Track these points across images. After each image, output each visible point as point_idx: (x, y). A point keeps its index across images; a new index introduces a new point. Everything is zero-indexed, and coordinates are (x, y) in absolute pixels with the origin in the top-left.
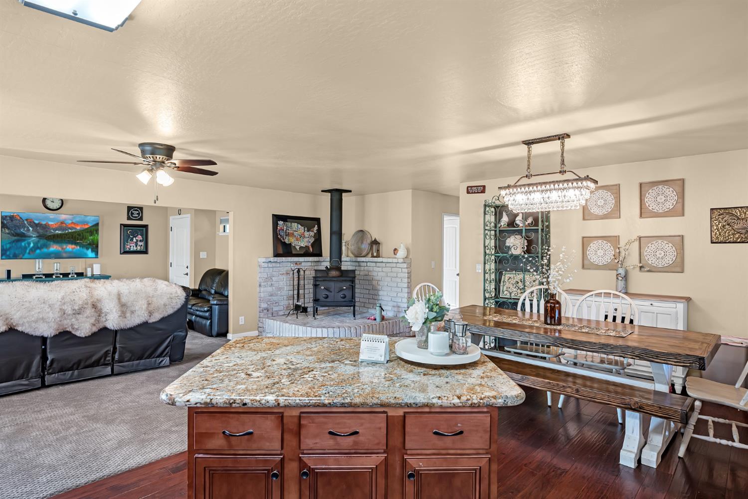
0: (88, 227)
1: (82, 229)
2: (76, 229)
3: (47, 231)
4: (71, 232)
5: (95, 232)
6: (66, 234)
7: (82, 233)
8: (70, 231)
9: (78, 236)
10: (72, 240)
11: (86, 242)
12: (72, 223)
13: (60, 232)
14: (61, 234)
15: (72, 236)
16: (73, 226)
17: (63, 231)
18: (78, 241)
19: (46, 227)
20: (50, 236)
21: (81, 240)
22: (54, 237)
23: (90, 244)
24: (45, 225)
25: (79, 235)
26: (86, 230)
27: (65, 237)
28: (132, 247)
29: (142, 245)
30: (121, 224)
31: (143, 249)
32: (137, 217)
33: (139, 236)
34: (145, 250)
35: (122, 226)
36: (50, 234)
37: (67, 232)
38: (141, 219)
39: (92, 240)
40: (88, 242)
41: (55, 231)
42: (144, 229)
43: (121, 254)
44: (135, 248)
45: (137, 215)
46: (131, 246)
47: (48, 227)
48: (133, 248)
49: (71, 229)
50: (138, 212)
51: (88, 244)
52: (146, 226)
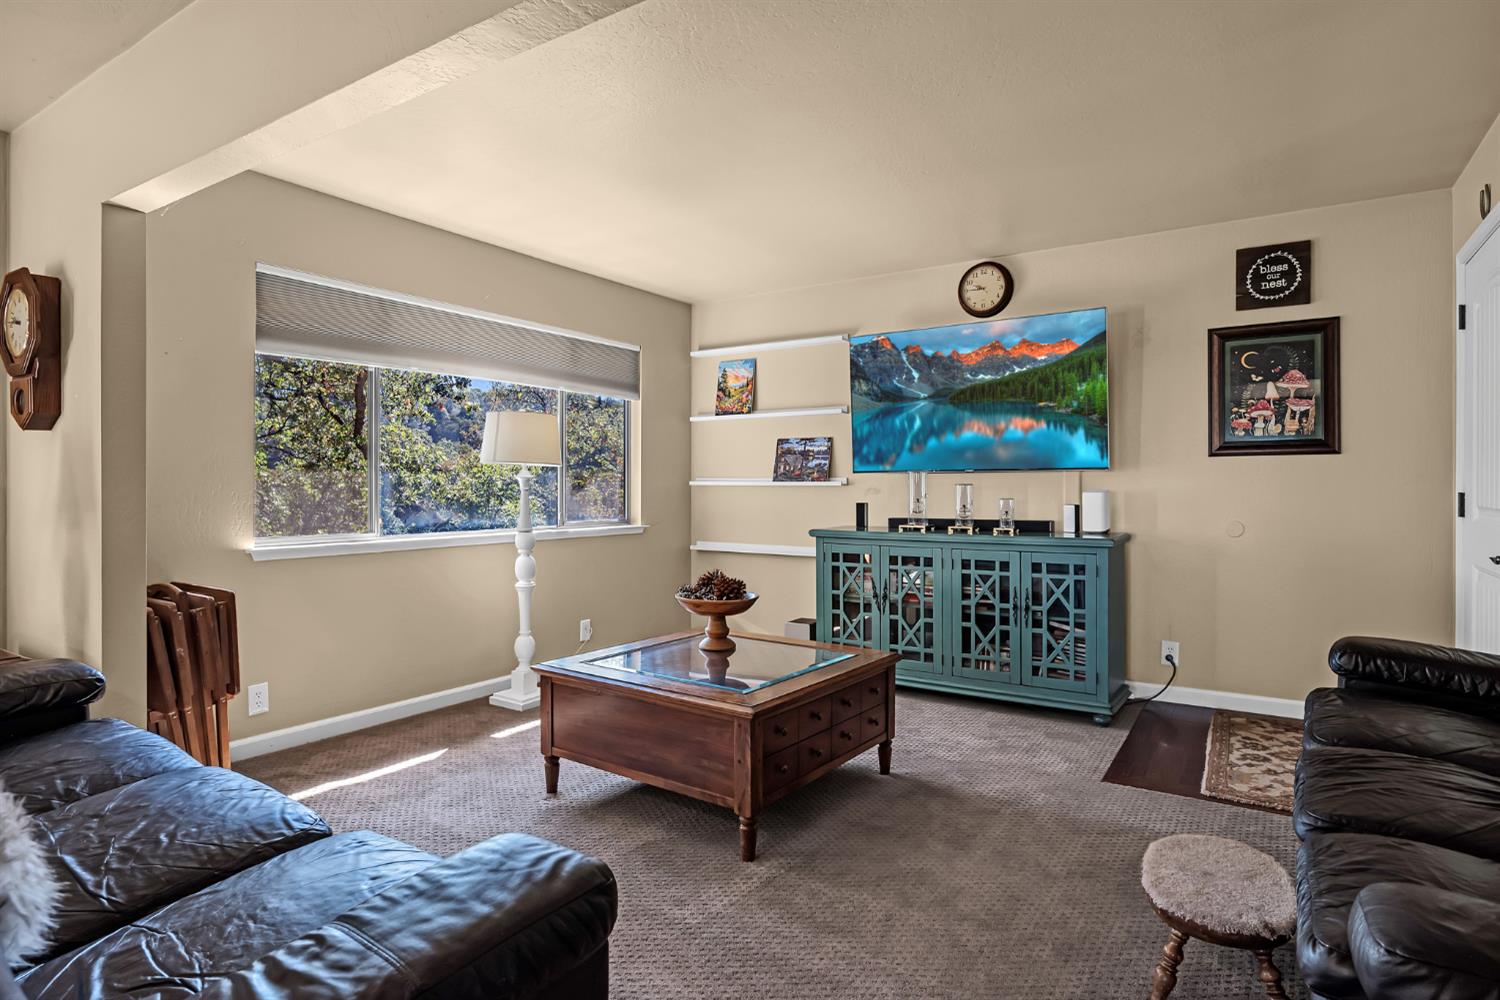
0: (1072, 349)
1: (1054, 360)
2: (1035, 360)
3: (954, 378)
4: (1020, 373)
5: (1095, 366)
6: (1005, 383)
7: (1055, 374)
8: (1017, 370)
9: (1041, 386)
10: (1023, 399)
11: (1067, 406)
12: (1024, 341)
13: (988, 377)
14: (991, 384)
15: (1024, 384)
16: (1026, 351)
17: (997, 374)
18: (1042, 404)
19: (948, 365)
20: (963, 392)
21: (1051, 400)
22: (972, 396)
23: (1078, 412)
24: (950, 357)
25: (1044, 381)
26: (1066, 364)
27: (1002, 393)
28: (1260, 424)
29: (1305, 414)
30: (1211, 332)
31: (1312, 427)
32: (1288, 288)
33: (1296, 373)
34: (1320, 436)
35: (1215, 337)
36: (962, 387)
37: (1008, 373)
38: (1303, 295)
39: (1087, 395)
40: (1075, 404)
41: (976, 375)
42: (1318, 338)
43: (1211, 454)
44: (1274, 429)
45: (1282, 283)
46: (1253, 420)
47: (956, 363)
48: (1266, 429)
49: (1019, 364)
50: (1286, 267)
51: (1075, 412)
52: (1329, 328)
